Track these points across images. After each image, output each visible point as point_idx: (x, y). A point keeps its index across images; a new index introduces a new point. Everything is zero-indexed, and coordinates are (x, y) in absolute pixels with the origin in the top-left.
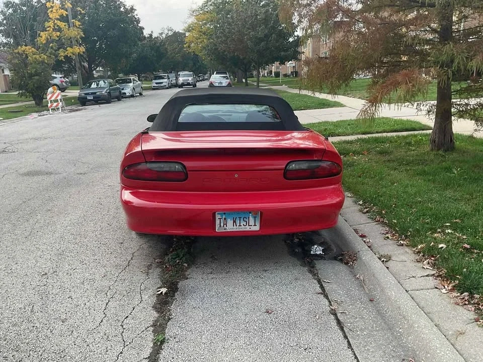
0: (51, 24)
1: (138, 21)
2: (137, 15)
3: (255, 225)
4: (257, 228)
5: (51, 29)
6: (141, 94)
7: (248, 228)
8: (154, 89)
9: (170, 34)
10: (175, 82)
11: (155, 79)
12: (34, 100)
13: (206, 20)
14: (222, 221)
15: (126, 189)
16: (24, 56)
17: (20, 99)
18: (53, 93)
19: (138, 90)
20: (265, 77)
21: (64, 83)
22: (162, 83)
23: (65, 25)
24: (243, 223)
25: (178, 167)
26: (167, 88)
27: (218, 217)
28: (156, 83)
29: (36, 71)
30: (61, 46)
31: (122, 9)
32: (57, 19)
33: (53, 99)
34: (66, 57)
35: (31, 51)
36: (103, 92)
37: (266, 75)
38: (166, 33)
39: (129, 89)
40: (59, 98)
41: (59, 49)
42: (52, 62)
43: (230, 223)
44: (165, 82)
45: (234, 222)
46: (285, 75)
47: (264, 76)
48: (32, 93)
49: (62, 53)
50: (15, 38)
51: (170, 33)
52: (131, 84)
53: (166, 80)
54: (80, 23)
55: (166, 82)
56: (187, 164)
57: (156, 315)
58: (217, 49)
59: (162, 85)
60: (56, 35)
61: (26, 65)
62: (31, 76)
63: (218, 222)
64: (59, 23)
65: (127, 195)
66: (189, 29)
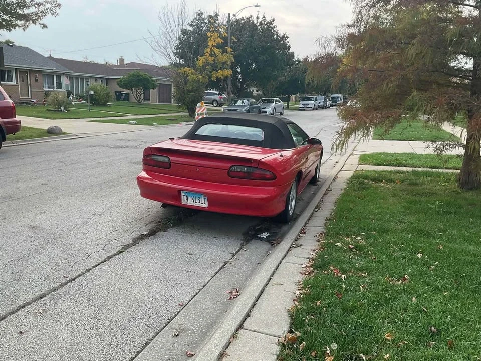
0: (209, 50)
1: (289, 47)
2: (288, 42)
3: (205, 203)
4: (206, 206)
5: (208, 55)
7: (200, 205)
8: (300, 110)
10: (322, 104)
11: (303, 100)
12: (189, 112)
14: (185, 197)
15: (144, 171)
16: (186, 75)
17: (178, 109)
18: (201, 107)
19: (279, 110)
21: (222, 99)
22: (309, 104)
23: (219, 52)
24: (198, 201)
25: (166, 160)
26: (313, 110)
27: (183, 194)
28: (303, 105)
29: (192, 88)
30: (215, 68)
31: (275, 36)
32: (215, 46)
33: (200, 112)
34: (217, 78)
35: (190, 71)
36: (243, 110)
39: (270, 109)
40: (205, 112)
41: (213, 70)
42: (207, 80)
43: (190, 199)
44: (311, 104)
45: (193, 199)
48: (188, 106)
49: (214, 74)
50: (186, 60)
52: (273, 105)
53: (312, 102)
54: (232, 50)
55: (313, 104)
56: (171, 158)
57: (131, 242)
59: (308, 106)
60: (211, 59)
61: (186, 83)
62: (189, 91)
63: (183, 197)
64: (215, 49)
65: (144, 174)
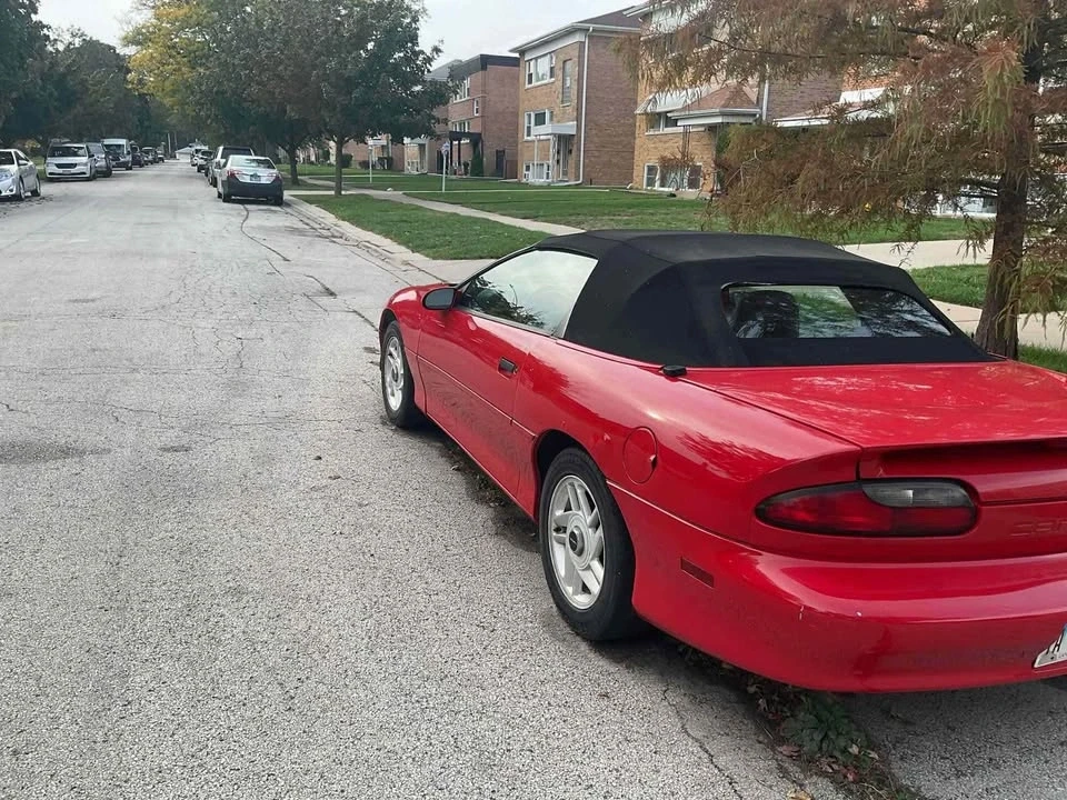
6: (35, 193)
9: (77, 45)
11: (55, 155)
13: (183, 21)
19: (30, 181)
20: (312, 163)
22: (74, 165)
26: (88, 179)
28: (59, 166)
37: (313, 159)
38: (66, 42)
39: (10, 180)
44: (82, 162)
46: (365, 164)
47: (307, 160)
51: (77, 42)
52: (13, 168)
53: (84, 159)
55: (86, 164)
58: (223, 93)
59: (73, 170)
66: (137, 38)
